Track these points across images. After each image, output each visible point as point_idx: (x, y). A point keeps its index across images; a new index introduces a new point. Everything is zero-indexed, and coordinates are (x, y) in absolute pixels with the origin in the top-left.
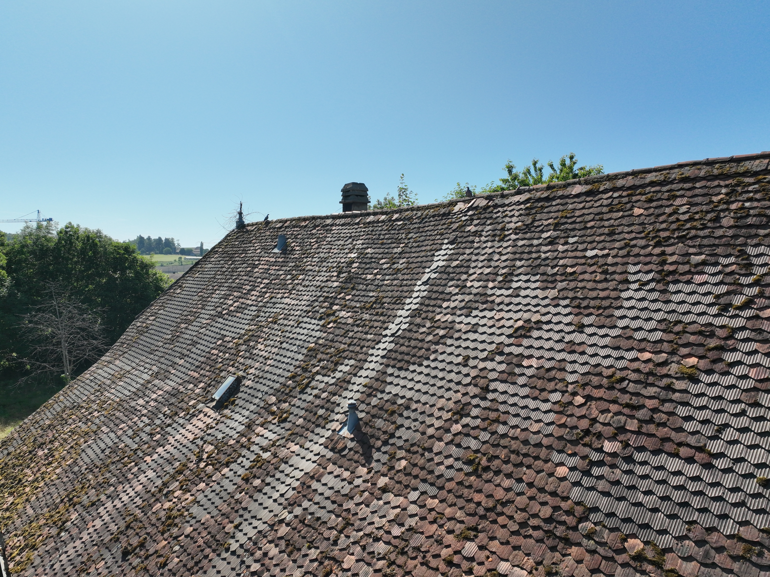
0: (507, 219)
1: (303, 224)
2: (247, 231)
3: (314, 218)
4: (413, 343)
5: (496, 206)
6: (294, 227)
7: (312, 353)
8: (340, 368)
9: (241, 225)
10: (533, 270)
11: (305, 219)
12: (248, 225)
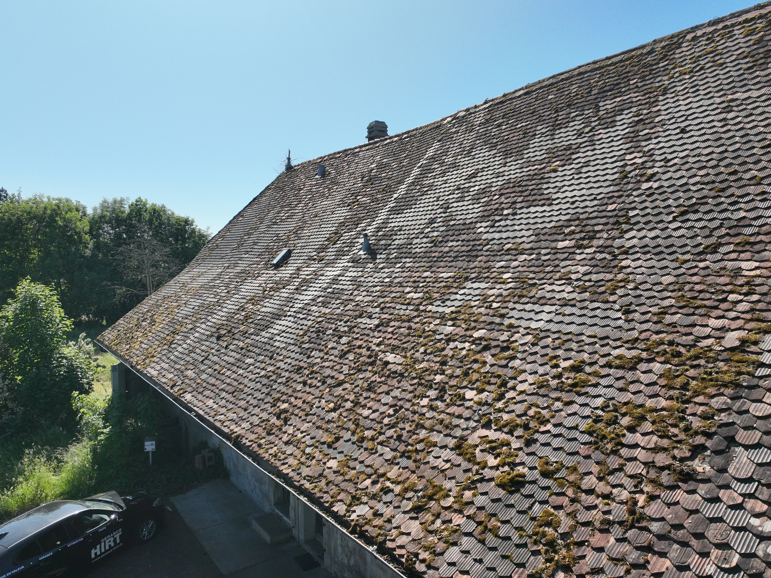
0: (477, 119)
1: (338, 155)
2: (295, 170)
3: (346, 150)
4: (407, 199)
5: (471, 114)
6: (331, 159)
7: (342, 224)
8: (360, 226)
9: (289, 168)
10: (486, 143)
11: (339, 153)
12: (295, 166)
